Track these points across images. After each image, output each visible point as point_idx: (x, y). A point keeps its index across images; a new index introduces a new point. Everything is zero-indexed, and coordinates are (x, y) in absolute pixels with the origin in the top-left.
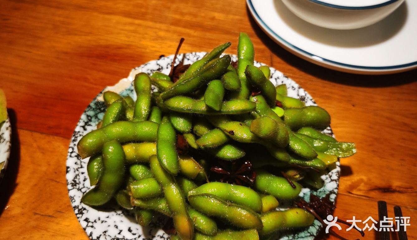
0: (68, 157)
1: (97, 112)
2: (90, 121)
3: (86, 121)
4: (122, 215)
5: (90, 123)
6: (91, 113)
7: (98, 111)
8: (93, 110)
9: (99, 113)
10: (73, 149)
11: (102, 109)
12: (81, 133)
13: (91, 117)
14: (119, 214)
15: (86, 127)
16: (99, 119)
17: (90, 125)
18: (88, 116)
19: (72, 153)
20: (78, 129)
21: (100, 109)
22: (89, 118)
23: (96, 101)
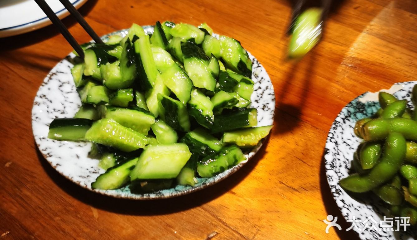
0: (328, 141)
1: (356, 111)
2: (350, 116)
3: (346, 115)
4: (373, 210)
5: (349, 118)
6: (352, 110)
7: (358, 110)
8: (354, 107)
9: (358, 112)
10: (333, 135)
11: (361, 110)
12: (340, 124)
13: (351, 114)
14: (369, 209)
15: (346, 120)
16: (357, 118)
17: (348, 120)
18: (349, 111)
19: (332, 138)
20: (338, 119)
21: (359, 109)
22: (349, 114)
23: (357, 100)
